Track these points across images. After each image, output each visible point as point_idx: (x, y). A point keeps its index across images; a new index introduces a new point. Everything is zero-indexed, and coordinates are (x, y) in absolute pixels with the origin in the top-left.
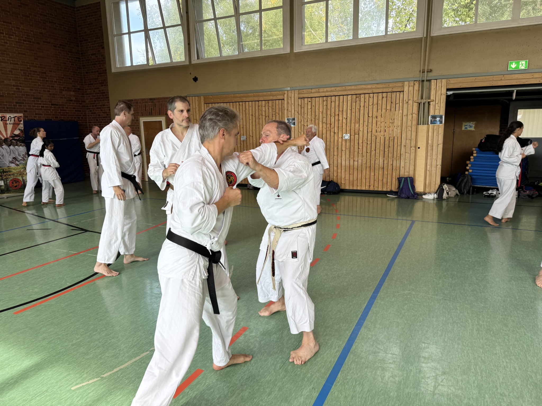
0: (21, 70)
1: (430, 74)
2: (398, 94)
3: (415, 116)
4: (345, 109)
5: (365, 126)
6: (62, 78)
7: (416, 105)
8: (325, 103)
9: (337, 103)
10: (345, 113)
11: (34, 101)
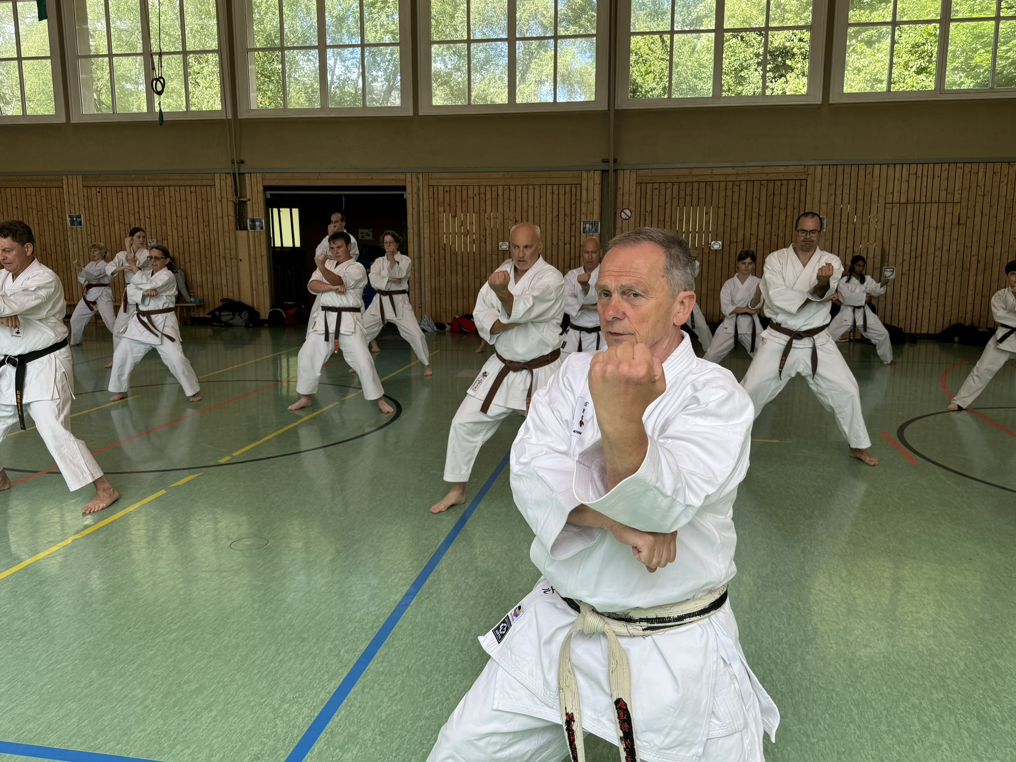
1: (242, 166)
2: (209, 188)
3: (232, 219)
4: (146, 205)
5: (174, 230)
7: (231, 205)
8: (120, 195)
9: (135, 196)
10: (146, 211)
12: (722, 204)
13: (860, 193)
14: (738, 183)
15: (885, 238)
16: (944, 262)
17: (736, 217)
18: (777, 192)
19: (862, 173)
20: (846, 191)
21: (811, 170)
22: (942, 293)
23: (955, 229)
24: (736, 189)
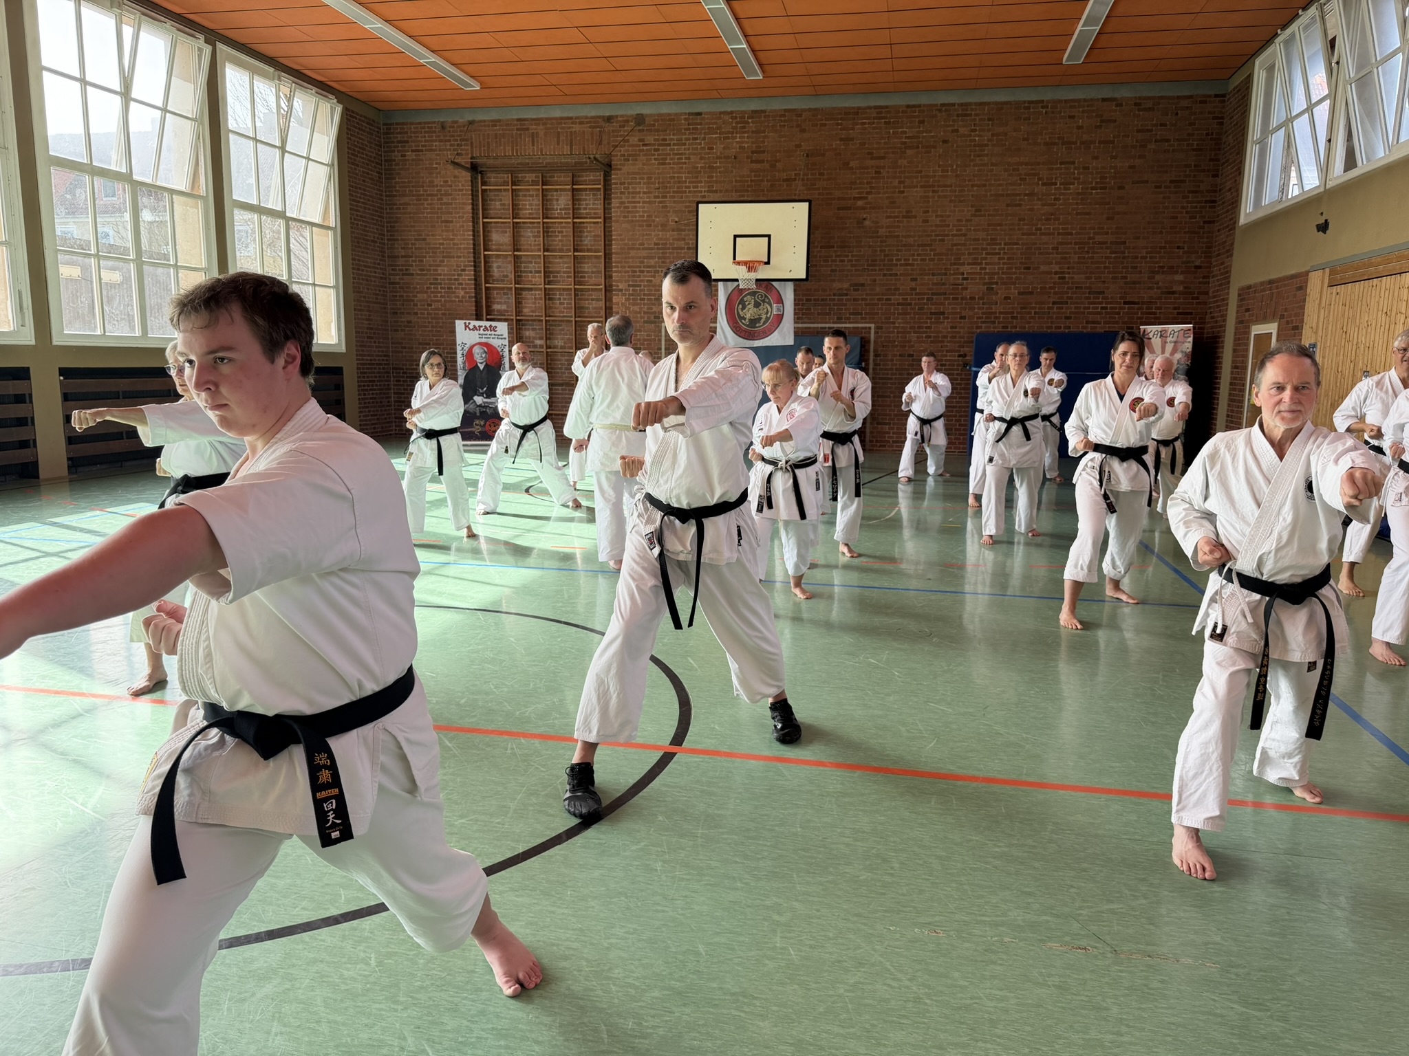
0: (1075, 243)
6: (1161, 248)
11: (1090, 298)
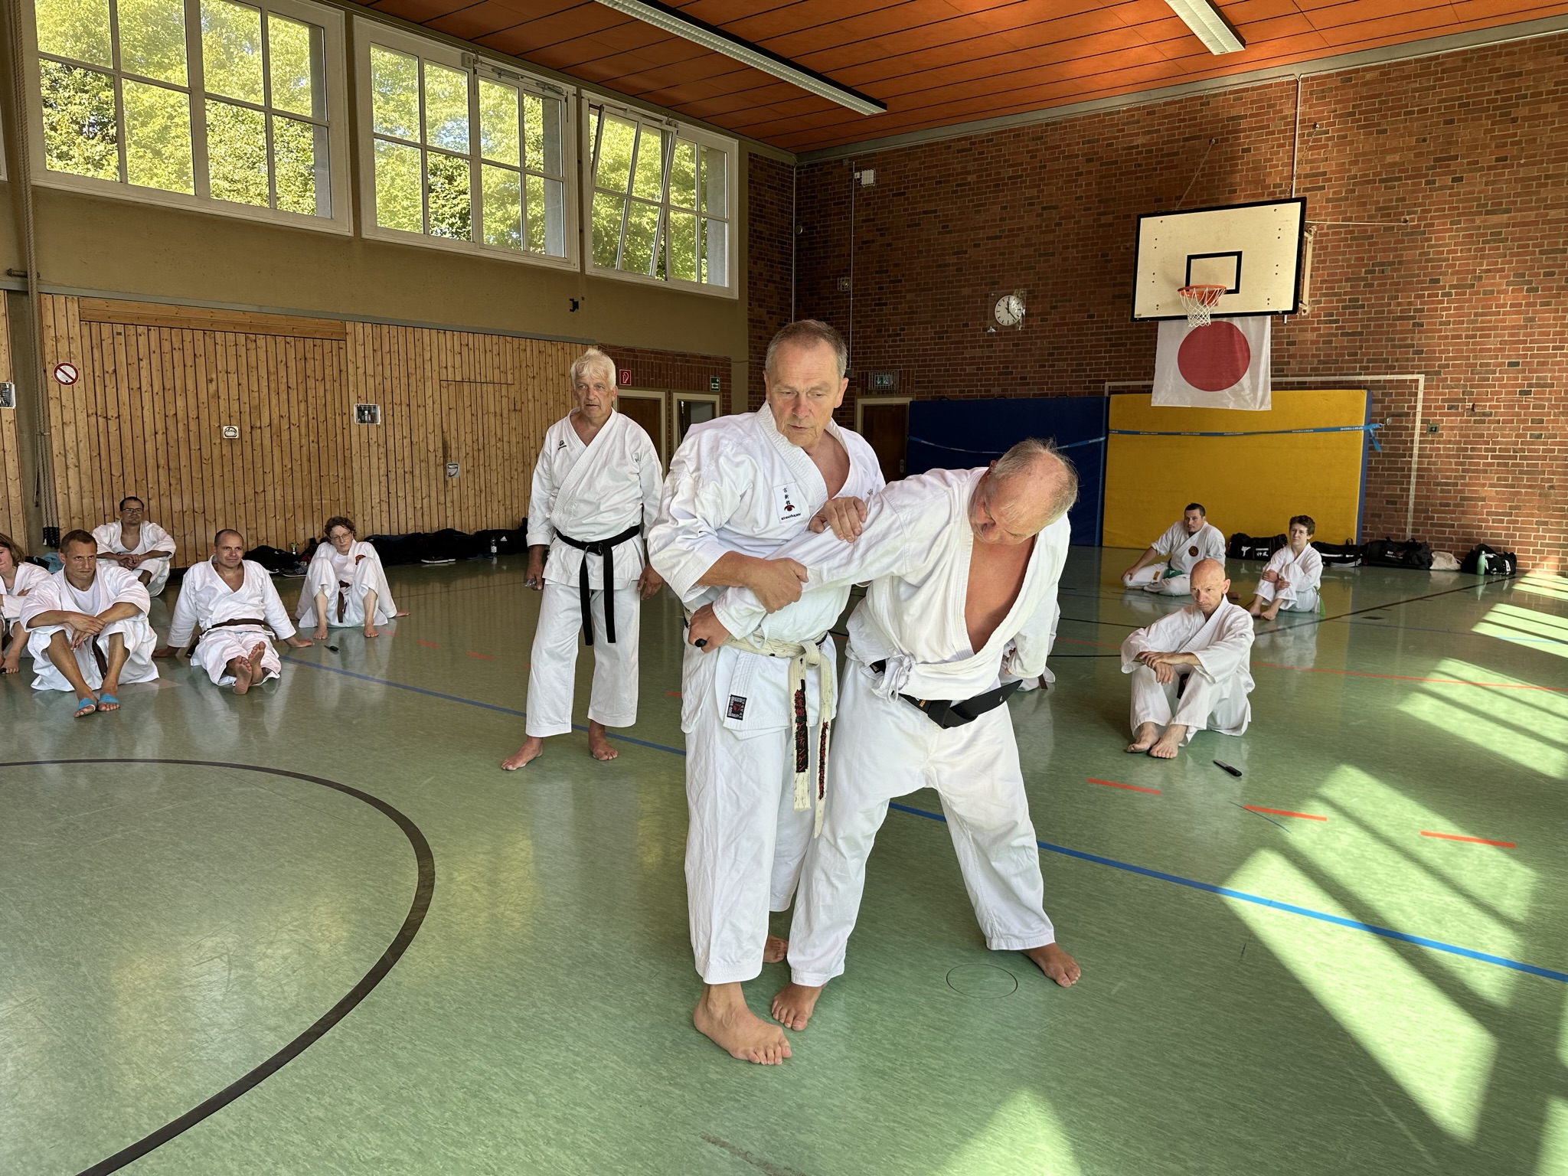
12: (232, 367)
13: (411, 364)
14: (252, 337)
15: (445, 425)
16: (506, 457)
17: (256, 389)
18: (308, 356)
19: (410, 338)
20: (395, 361)
21: (349, 327)
22: (508, 493)
23: (513, 415)
24: (252, 346)
